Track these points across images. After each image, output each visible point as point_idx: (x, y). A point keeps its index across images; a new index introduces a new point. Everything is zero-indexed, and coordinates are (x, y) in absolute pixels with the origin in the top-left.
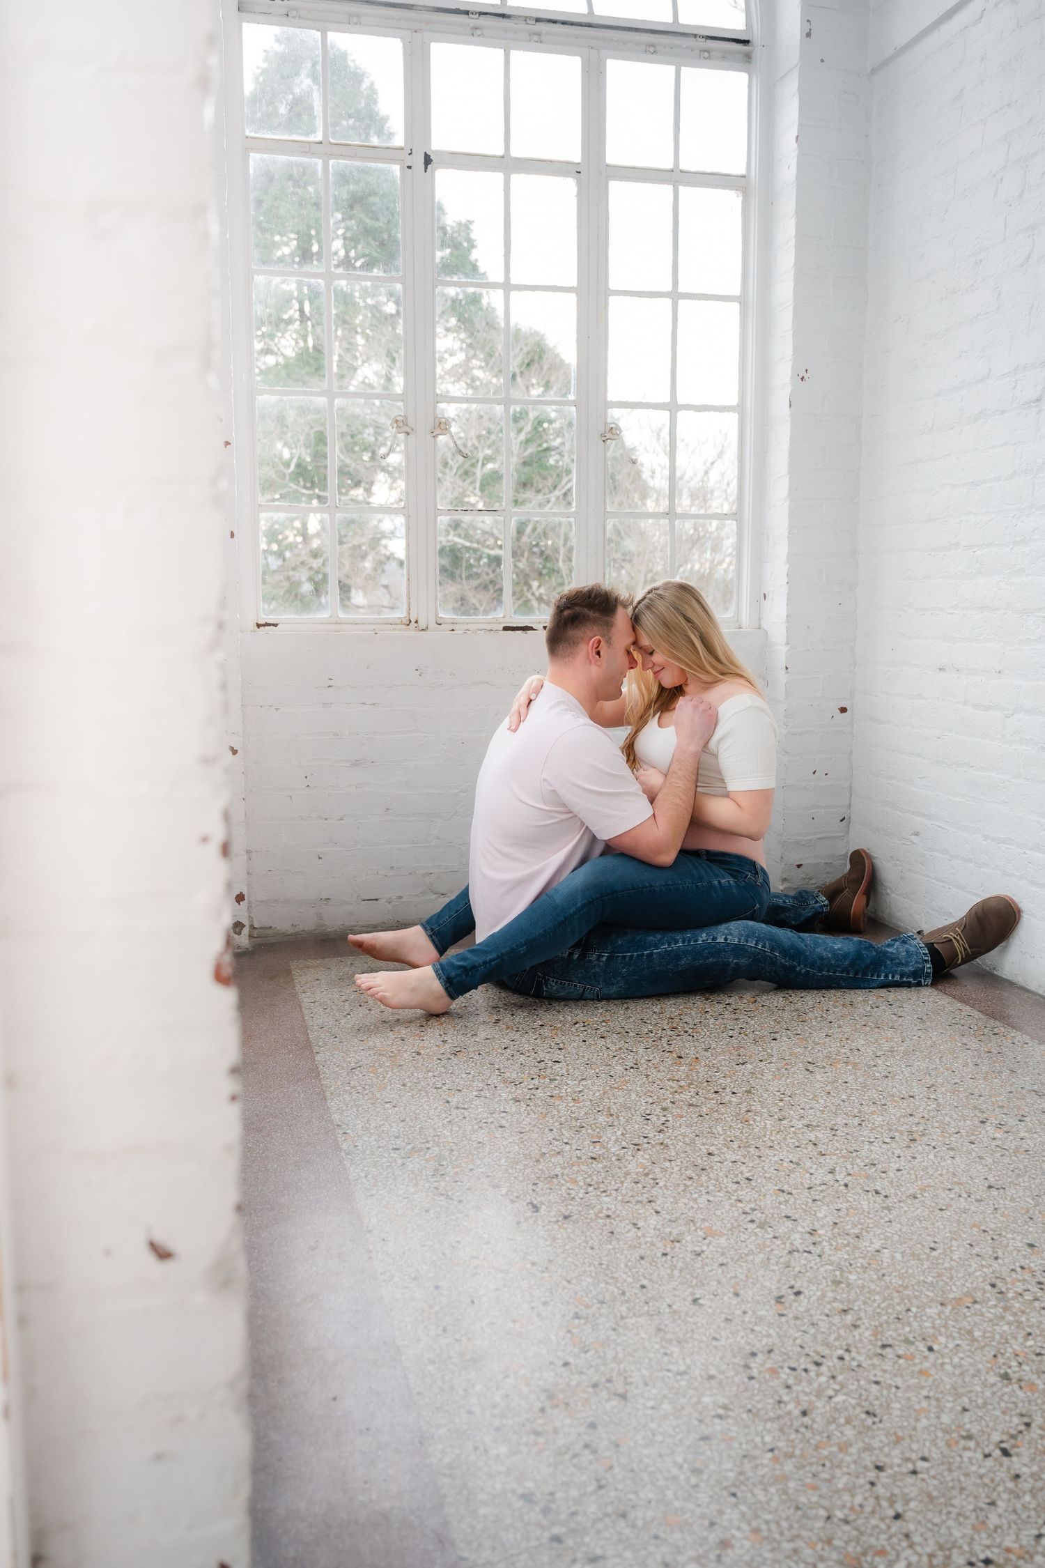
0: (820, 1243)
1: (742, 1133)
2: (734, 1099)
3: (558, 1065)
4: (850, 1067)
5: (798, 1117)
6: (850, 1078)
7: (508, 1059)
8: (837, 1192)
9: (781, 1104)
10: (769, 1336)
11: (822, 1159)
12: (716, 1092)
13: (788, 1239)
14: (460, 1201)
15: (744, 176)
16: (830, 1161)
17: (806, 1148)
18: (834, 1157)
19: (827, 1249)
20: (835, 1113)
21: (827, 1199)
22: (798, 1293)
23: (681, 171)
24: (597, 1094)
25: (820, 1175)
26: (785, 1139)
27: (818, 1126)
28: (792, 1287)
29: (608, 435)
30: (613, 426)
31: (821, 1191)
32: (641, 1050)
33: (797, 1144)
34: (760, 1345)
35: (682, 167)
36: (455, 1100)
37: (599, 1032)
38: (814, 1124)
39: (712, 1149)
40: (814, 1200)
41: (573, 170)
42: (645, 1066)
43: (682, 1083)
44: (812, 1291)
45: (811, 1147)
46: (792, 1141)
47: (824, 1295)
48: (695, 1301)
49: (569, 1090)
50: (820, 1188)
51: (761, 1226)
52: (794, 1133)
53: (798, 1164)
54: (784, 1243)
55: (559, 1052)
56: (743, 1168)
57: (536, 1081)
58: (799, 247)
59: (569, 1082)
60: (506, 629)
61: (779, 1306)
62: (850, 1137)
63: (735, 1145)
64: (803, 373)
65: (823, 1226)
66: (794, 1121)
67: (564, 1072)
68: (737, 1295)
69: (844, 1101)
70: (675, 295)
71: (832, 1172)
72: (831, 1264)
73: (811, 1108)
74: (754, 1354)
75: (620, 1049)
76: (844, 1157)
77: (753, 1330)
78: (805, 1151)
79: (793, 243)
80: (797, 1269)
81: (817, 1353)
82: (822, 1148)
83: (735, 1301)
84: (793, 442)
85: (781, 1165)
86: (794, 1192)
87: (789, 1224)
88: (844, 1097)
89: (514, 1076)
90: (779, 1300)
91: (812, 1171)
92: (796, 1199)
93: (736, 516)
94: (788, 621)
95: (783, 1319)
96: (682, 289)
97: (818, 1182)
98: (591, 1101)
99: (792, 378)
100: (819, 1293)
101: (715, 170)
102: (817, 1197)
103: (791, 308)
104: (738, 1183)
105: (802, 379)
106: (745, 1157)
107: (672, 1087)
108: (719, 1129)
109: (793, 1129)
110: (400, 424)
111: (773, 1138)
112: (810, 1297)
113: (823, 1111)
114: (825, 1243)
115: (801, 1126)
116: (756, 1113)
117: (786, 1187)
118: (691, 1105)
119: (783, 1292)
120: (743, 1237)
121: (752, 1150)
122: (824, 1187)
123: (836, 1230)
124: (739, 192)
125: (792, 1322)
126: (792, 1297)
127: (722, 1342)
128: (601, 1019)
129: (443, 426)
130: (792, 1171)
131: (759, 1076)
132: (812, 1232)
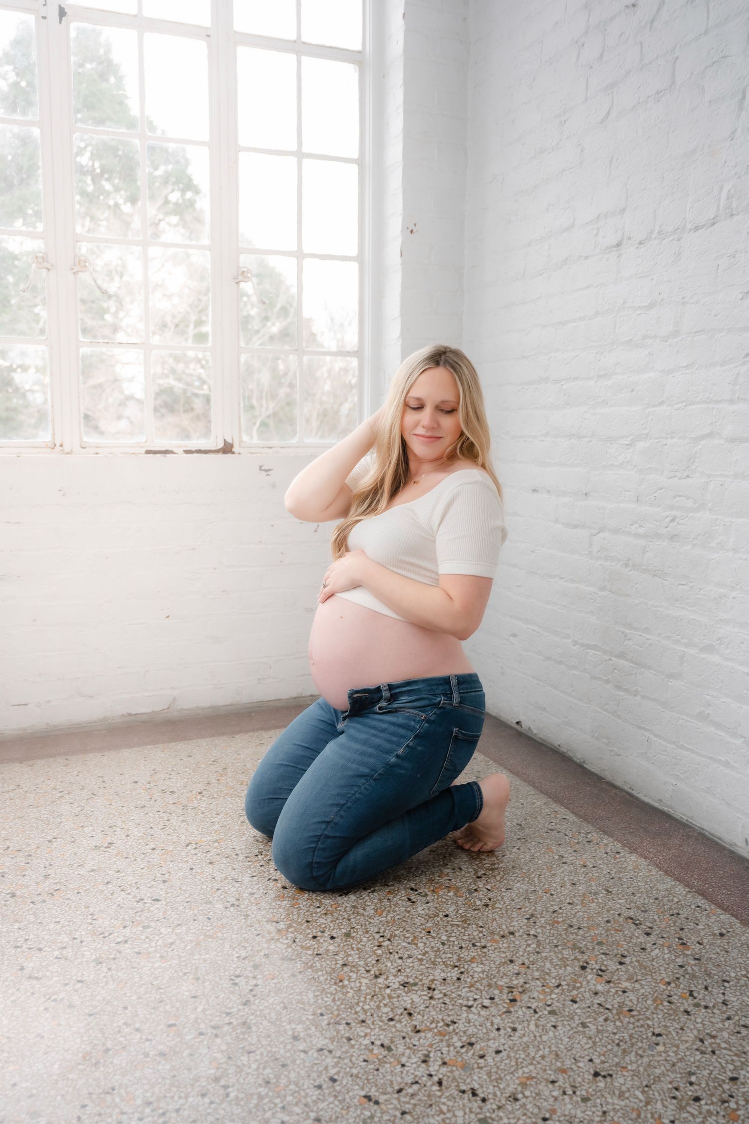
1: (334, 1000)
2: (331, 947)
3: (157, 905)
4: (451, 894)
5: (394, 971)
6: (451, 910)
8: (429, 1096)
9: (379, 952)
11: (416, 1039)
12: (314, 937)
16: (426, 1043)
17: (400, 1021)
18: (430, 1035)
20: (434, 962)
21: (418, 1110)
24: (188, 947)
25: (414, 1069)
26: (379, 1007)
27: (416, 984)
31: (413, 1095)
32: (246, 879)
33: (391, 1015)
42: (247, 902)
50: (411, 1090)
52: (390, 997)
53: (389, 1049)
59: (162, 930)
62: (447, 1000)
66: (391, 977)
67: (161, 915)
69: (443, 944)
71: (426, 1060)
73: (409, 957)
75: (226, 878)
76: (440, 1033)
78: (398, 1025)
82: (417, 1020)
85: (371, 1051)
86: (381, 1097)
88: (444, 938)
91: (404, 1060)
92: (383, 1112)
102: (407, 1107)
109: (388, 991)
113: (421, 960)
115: (397, 985)
116: (354, 967)
122: (416, 1087)
130: (382, 1062)
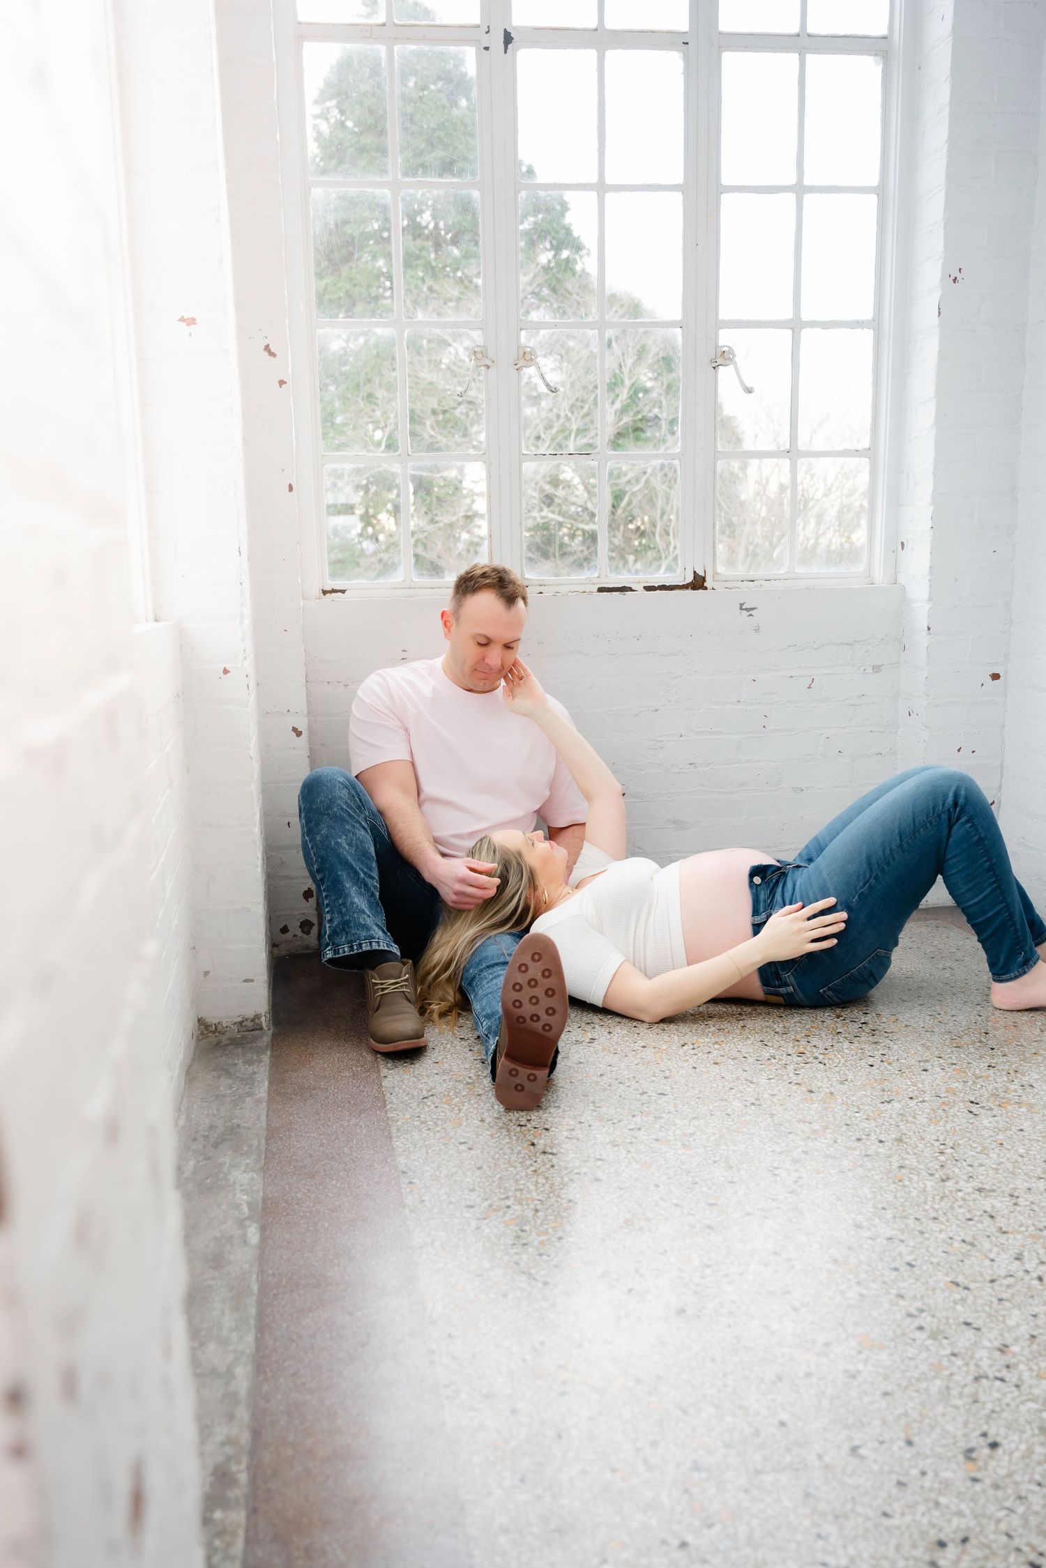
0: (1016, 1365)
1: (896, 1197)
2: (881, 1150)
3: (664, 1099)
4: (1024, 1109)
5: (965, 1177)
6: (1026, 1125)
7: (604, 1090)
8: (1029, 1288)
9: (942, 1158)
10: (960, 1514)
11: (1003, 1239)
12: (859, 1140)
13: (972, 1357)
14: (546, 1283)
15: (885, 38)
16: (1015, 1242)
17: (981, 1222)
18: (1019, 1237)
19: (1026, 1376)
20: (1013, 1173)
21: (1018, 1299)
22: (994, 1445)
23: (809, 36)
24: (712, 1139)
25: (1004, 1263)
26: (952, 1207)
27: (993, 1191)
28: (984, 1435)
29: (720, 361)
30: (726, 349)
31: (1009, 1286)
32: (763, 1081)
33: (968, 1216)
34: (951, 1528)
35: (810, 30)
36: (542, 1142)
37: (711, 1056)
38: (987, 1187)
39: (860, 1218)
40: (1000, 1300)
41: (681, 42)
42: (769, 1103)
43: (816, 1127)
44: (1010, 1441)
45: (987, 1221)
46: (961, 1211)
47: (1030, 1452)
48: (854, 1450)
49: (678, 1132)
50: (1006, 1282)
51: (934, 1336)
52: (963, 1199)
53: (972, 1245)
54: (967, 1364)
55: (664, 1081)
56: (902, 1248)
57: (638, 1119)
58: (953, 116)
59: (677, 1121)
60: (601, 590)
61: (970, 1465)
62: (1036, 1208)
63: (889, 1215)
64: (955, 274)
65: (1016, 1340)
66: (962, 1183)
67: (671, 1108)
68: (910, 1443)
69: (1022, 1156)
70: (800, 189)
71: (1019, 1258)
72: (1034, 1400)
73: (981, 1165)
74: (942, 1544)
75: (738, 1079)
76: (1032, 1236)
77: (937, 1504)
78: (980, 1226)
79: (946, 113)
80: (989, 1406)
81: (1033, 1548)
82: (1001, 1222)
83: (908, 1453)
84: (942, 357)
85: (951, 1245)
86: (972, 1286)
87: (970, 1334)
88: (1022, 1151)
89: (612, 1111)
90: (969, 1453)
91: (992, 1256)
92: (975, 1297)
93: (870, 453)
94: (931, 573)
95: (978, 1487)
96: (807, 181)
97: (1003, 1272)
98: (705, 1147)
99: (942, 280)
100: (1023, 1447)
101: (849, 32)
102: (1004, 1296)
103: (943, 193)
104: (896, 1269)
105: (955, 280)
106: (902, 1231)
107: (803, 1132)
108: (867, 1191)
109: (960, 1194)
110: (479, 356)
111: (936, 1206)
112: (1011, 1453)
113: (996, 1170)
114: (1022, 1367)
115: (970, 1190)
116: (912, 1170)
117: (960, 1279)
118: (830, 1156)
119: (973, 1444)
120: (911, 1352)
121: (911, 1221)
122: (1011, 1280)
123: (1035, 1347)
124: (878, 58)
125: (991, 1492)
126: (987, 1451)
127: (895, 1521)
128: (713, 1040)
129: (527, 357)
130: (966, 1255)
131: (911, 1119)
132: (1004, 1349)
